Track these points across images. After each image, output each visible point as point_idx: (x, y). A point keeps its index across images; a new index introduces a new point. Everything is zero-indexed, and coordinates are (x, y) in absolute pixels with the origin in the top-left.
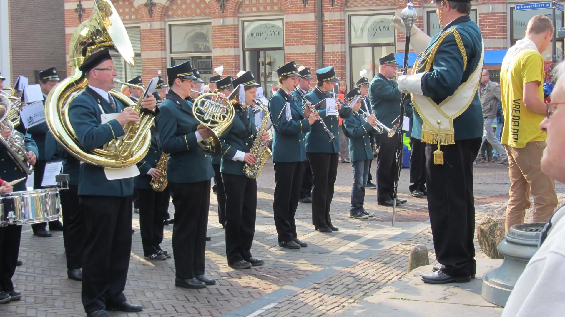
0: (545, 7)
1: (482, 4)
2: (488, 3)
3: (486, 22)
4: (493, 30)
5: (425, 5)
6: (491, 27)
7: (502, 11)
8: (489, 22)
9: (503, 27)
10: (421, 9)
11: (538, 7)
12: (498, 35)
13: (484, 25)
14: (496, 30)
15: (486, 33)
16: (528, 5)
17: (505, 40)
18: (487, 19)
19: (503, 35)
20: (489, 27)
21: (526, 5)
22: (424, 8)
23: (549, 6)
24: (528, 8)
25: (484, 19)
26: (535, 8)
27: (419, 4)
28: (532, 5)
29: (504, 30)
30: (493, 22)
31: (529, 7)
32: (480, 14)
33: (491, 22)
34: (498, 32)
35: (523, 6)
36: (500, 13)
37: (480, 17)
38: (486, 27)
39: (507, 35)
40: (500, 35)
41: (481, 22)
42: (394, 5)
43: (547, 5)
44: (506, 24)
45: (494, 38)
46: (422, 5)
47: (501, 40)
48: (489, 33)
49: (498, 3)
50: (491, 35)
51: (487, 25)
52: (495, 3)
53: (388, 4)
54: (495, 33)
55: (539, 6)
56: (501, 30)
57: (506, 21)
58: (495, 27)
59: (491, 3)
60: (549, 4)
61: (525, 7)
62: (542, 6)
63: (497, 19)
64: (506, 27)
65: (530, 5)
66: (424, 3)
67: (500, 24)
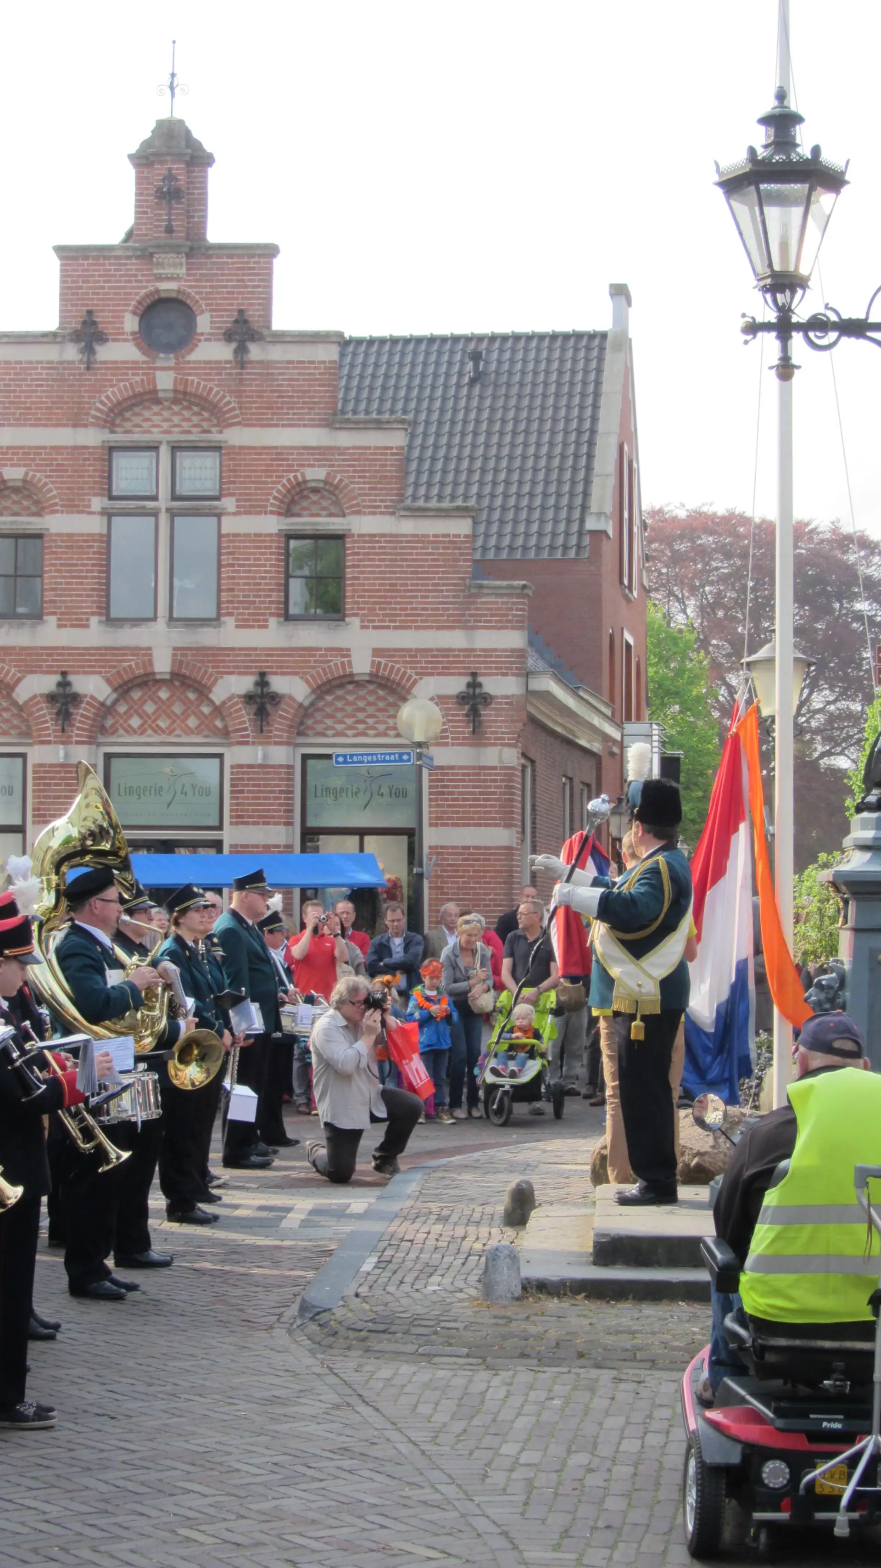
0: (401, 760)
1: (240, 743)
2: (253, 743)
3: (247, 785)
4: (264, 804)
5: (101, 739)
6: (258, 798)
7: (284, 763)
8: (254, 785)
9: (286, 798)
10: (94, 747)
11: (384, 761)
12: (274, 817)
13: (242, 792)
14: (270, 804)
15: (247, 810)
16: (362, 755)
17: (290, 827)
18: (249, 779)
19: (287, 817)
20: (254, 798)
21: (357, 755)
22: (99, 745)
23: (409, 760)
24: (362, 762)
25: (242, 779)
26: (378, 761)
27: (90, 737)
28: (372, 755)
29: (288, 805)
30: (265, 785)
31: (365, 759)
32: (232, 767)
33: (259, 785)
34: (274, 811)
35: (351, 756)
36: (281, 766)
37: (232, 773)
38: (248, 798)
39: (292, 817)
40: (280, 817)
41: (237, 785)
42: (27, 734)
43: (405, 757)
44: (292, 792)
45: (264, 823)
46: (95, 738)
47: (282, 829)
48: (254, 811)
49: (276, 743)
50: (259, 817)
51: (249, 792)
52: (269, 743)
53: (13, 732)
54: (269, 811)
55: (387, 758)
56: (280, 805)
57: (292, 786)
58: (268, 798)
59: (260, 744)
60: (408, 754)
61: (355, 759)
62: (393, 758)
63: (274, 779)
64: (292, 799)
65: (368, 755)
66: (99, 736)
67: (280, 792)
